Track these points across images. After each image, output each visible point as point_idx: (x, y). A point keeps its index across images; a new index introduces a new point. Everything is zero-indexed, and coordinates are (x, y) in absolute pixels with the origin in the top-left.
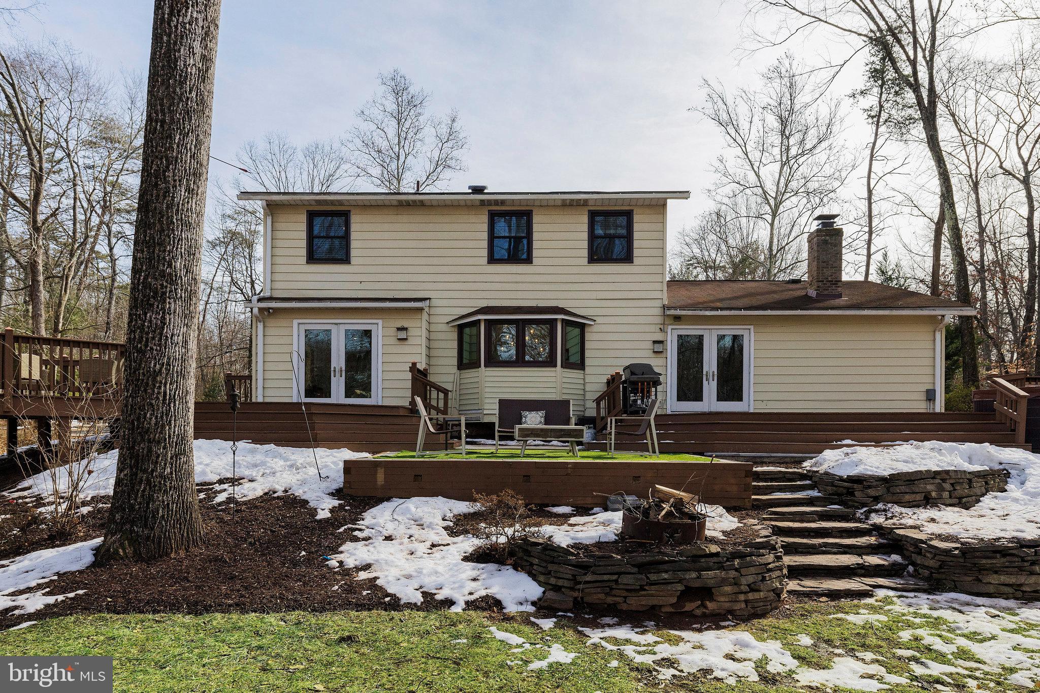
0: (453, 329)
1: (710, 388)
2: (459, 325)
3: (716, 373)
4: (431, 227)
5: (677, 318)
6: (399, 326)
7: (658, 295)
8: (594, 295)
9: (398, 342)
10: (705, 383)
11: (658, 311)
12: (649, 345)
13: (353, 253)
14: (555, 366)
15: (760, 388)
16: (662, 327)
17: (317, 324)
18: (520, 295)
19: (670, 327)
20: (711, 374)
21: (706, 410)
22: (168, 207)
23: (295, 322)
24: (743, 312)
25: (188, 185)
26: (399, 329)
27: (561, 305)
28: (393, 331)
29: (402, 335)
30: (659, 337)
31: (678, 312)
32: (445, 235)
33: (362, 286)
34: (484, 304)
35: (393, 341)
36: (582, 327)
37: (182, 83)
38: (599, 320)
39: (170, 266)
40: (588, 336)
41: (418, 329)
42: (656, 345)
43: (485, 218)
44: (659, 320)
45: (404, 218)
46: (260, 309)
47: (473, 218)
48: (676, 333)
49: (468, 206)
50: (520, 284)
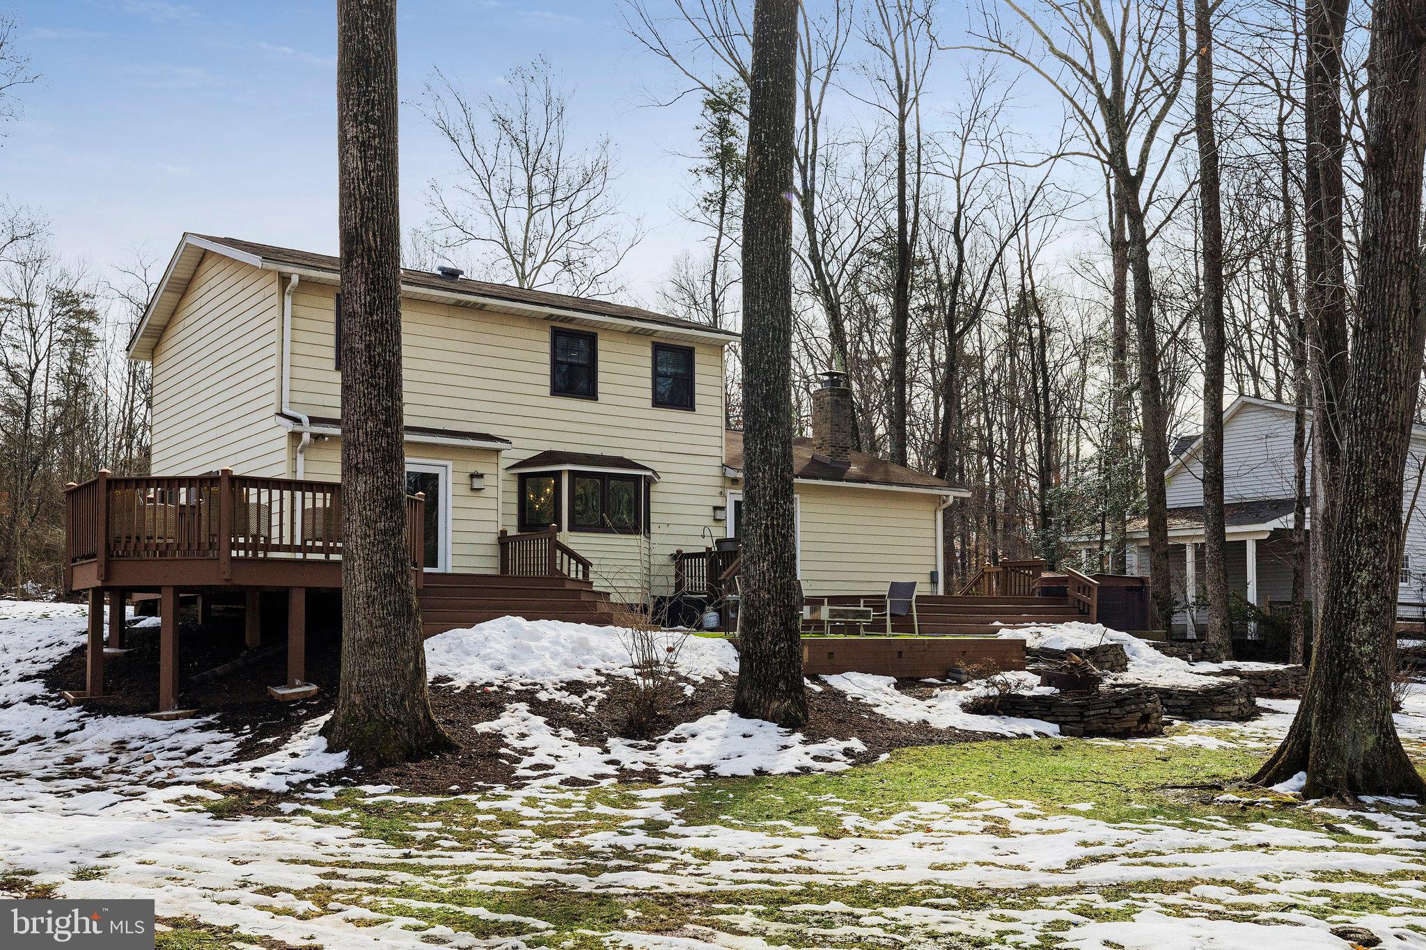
0: (513, 478)
2: (520, 474)
4: (487, 338)
5: (736, 482)
6: (474, 471)
7: (717, 452)
8: (657, 446)
9: (470, 493)
11: (717, 472)
12: (710, 511)
16: (720, 490)
18: (586, 439)
19: (729, 491)
26: (473, 476)
27: (627, 455)
28: (465, 479)
29: (476, 483)
30: (719, 502)
31: (736, 474)
34: (547, 447)
35: (465, 490)
36: (648, 482)
38: (663, 476)
41: (494, 477)
42: (718, 512)
43: (547, 335)
44: (718, 482)
47: (533, 334)
48: (733, 498)
49: (532, 319)
50: (584, 425)
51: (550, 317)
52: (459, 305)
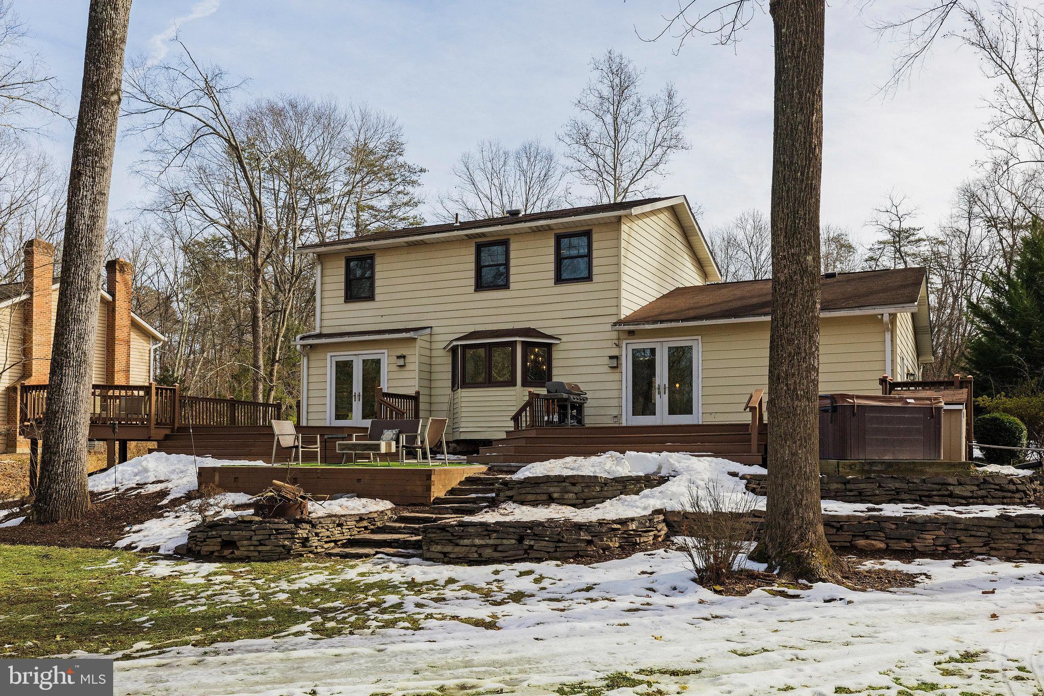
1: (662, 401)
3: (667, 386)
4: (432, 262)
5: (631, 333)
6: (399, 354)
7: (614, 310)
8: (560, 314)
9: (398, 369)
10: (657, 396)
12: (606, 361)
13: (378, 290)
14: (515, 385)
15: (710, 400)
16: (616, 342)
17: (343, 355)
18: (499, 319)
19: (625, 342)
20: (662, 387)
21: (658, 423)
22: (66, 312)
23: (329, 355)
24: (680, 324)
25: (79, 297)
26: (399, 357)
27: (532, 325)
28: (394, 359)
29: (401, 362)
30: (615, 352)
31: (632, 328)
32: (443, 269)
33: (384, 319)
34: (472, 329)
35: (394, 368)
36: (549, 346)
37: (76, 236)
38: (564, 339)
39: (66, 347)
40: (555, 355)
41: (414, 356)
42: (612, 361)
43: (472, 250)
44: (614, 335)
45: (413, 256)
46: (304, 346)
47: (463, 251)
48: (630, 348)
49: (460, 241)
50: (500, 309)
51: (470, 237)
52: (411, 245)
